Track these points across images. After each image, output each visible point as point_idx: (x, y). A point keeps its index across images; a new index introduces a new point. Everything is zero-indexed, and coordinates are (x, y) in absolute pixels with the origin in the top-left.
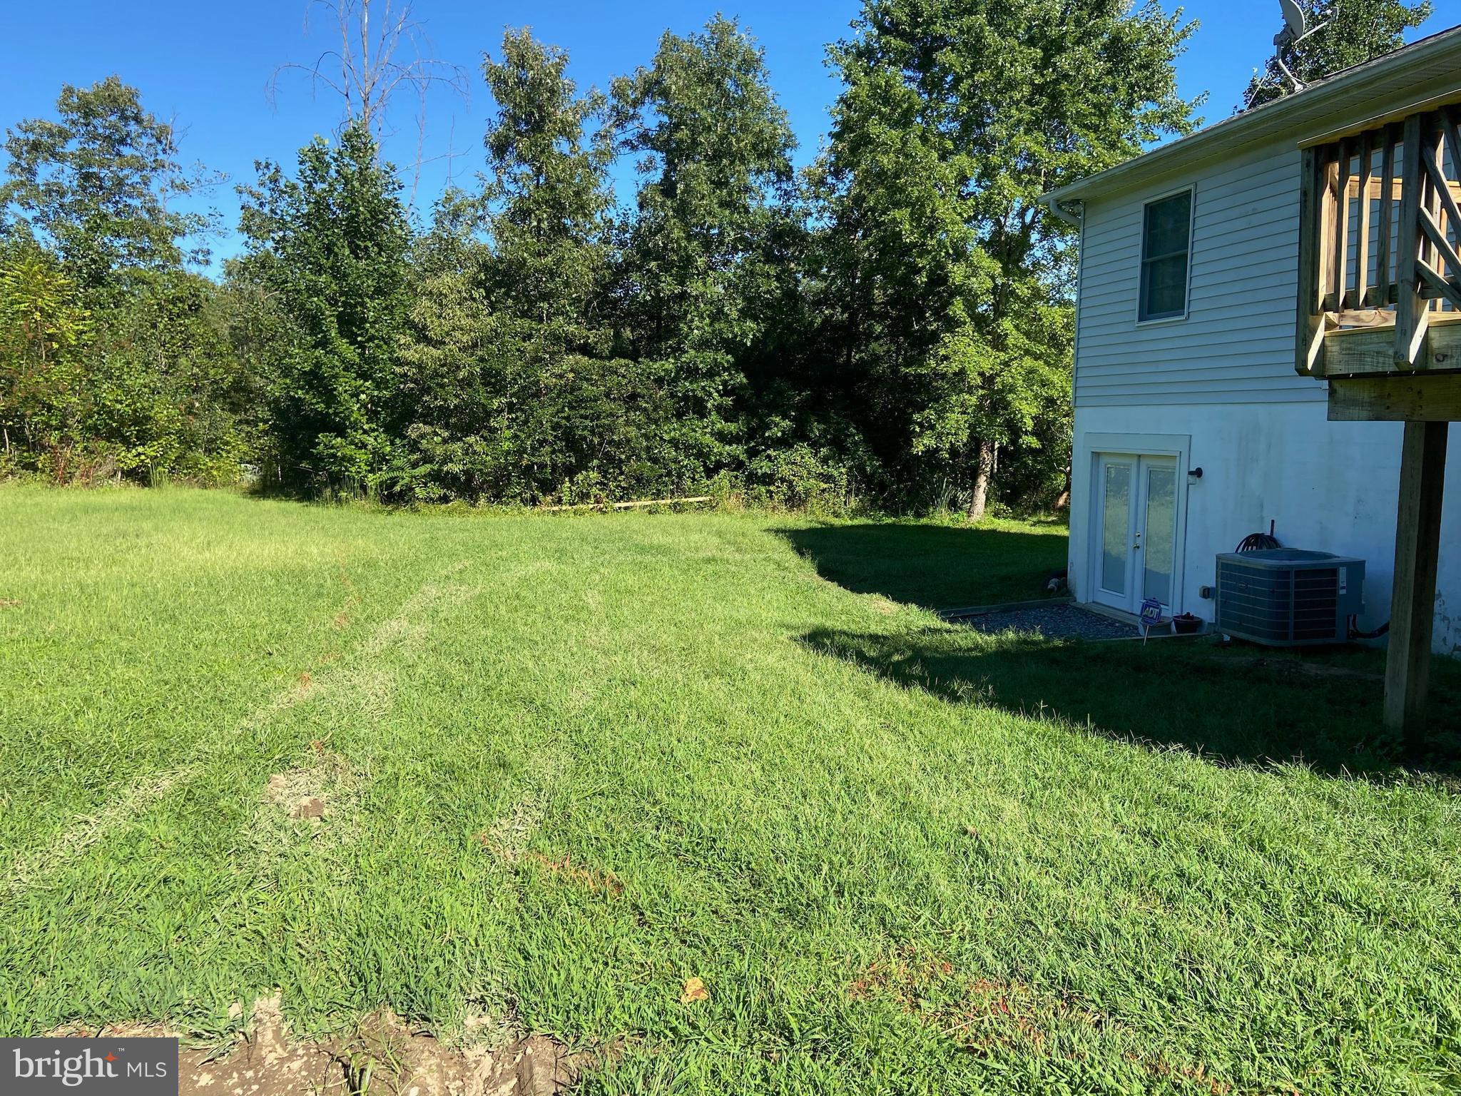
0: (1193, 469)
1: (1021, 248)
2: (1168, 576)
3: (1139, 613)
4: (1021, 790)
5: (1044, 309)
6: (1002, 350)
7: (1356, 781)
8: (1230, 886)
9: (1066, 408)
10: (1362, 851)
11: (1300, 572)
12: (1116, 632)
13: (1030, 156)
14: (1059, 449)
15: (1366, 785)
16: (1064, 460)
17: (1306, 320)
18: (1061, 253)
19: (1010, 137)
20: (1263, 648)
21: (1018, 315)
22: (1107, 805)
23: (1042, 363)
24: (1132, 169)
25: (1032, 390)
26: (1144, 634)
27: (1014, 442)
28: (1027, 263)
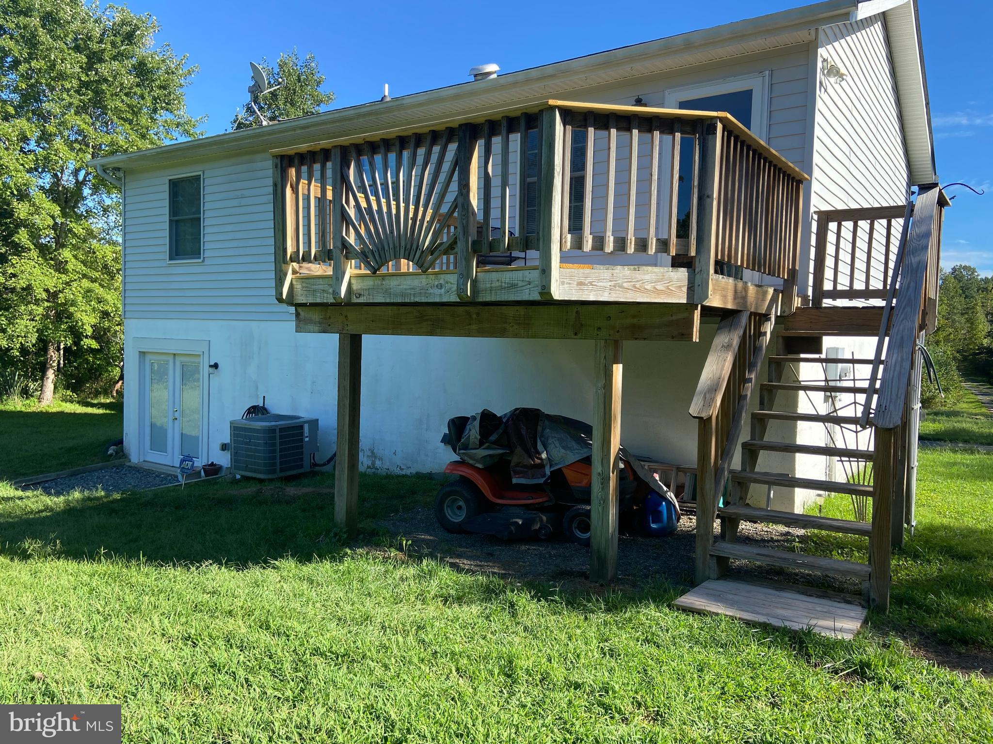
0: (212, 363)
1: (75, 198)
2: (198, 437)
3: (178, 466)
4: (85, 627)
5: (98, 245)
6: (63, 273)
7: (322, 562)
8: (248, 663)
9: (118, 319)
10: (329, 611)
11: (282, 429)
12: (162, 481)
13: (80, 132)
14: (114, 349)
15: (327, 565)
16: (118, 357)
17: (281, 266)
18: (108, 206)
19: (63, 114)
20: (261, 481)
21: (75, 247)
22: (156, 623)
23: (97, 285)
24: (158, 154)
25: (90, 305)
26: (182, 481)
27: (77, 343)
28: (82, 210)
